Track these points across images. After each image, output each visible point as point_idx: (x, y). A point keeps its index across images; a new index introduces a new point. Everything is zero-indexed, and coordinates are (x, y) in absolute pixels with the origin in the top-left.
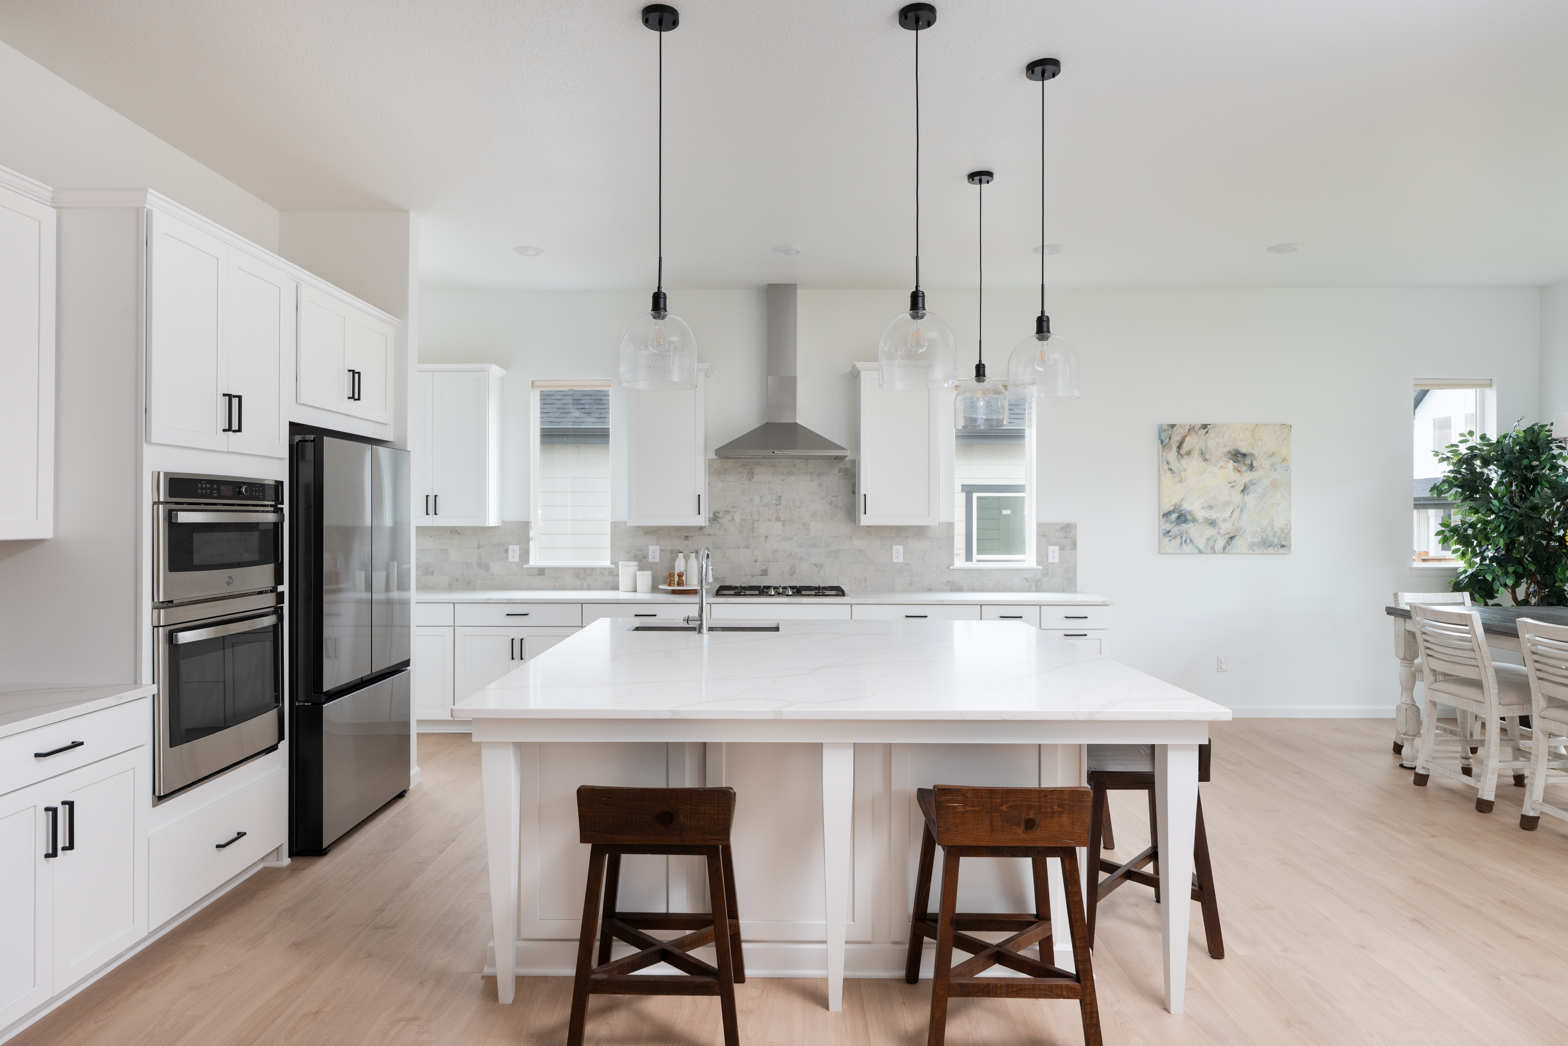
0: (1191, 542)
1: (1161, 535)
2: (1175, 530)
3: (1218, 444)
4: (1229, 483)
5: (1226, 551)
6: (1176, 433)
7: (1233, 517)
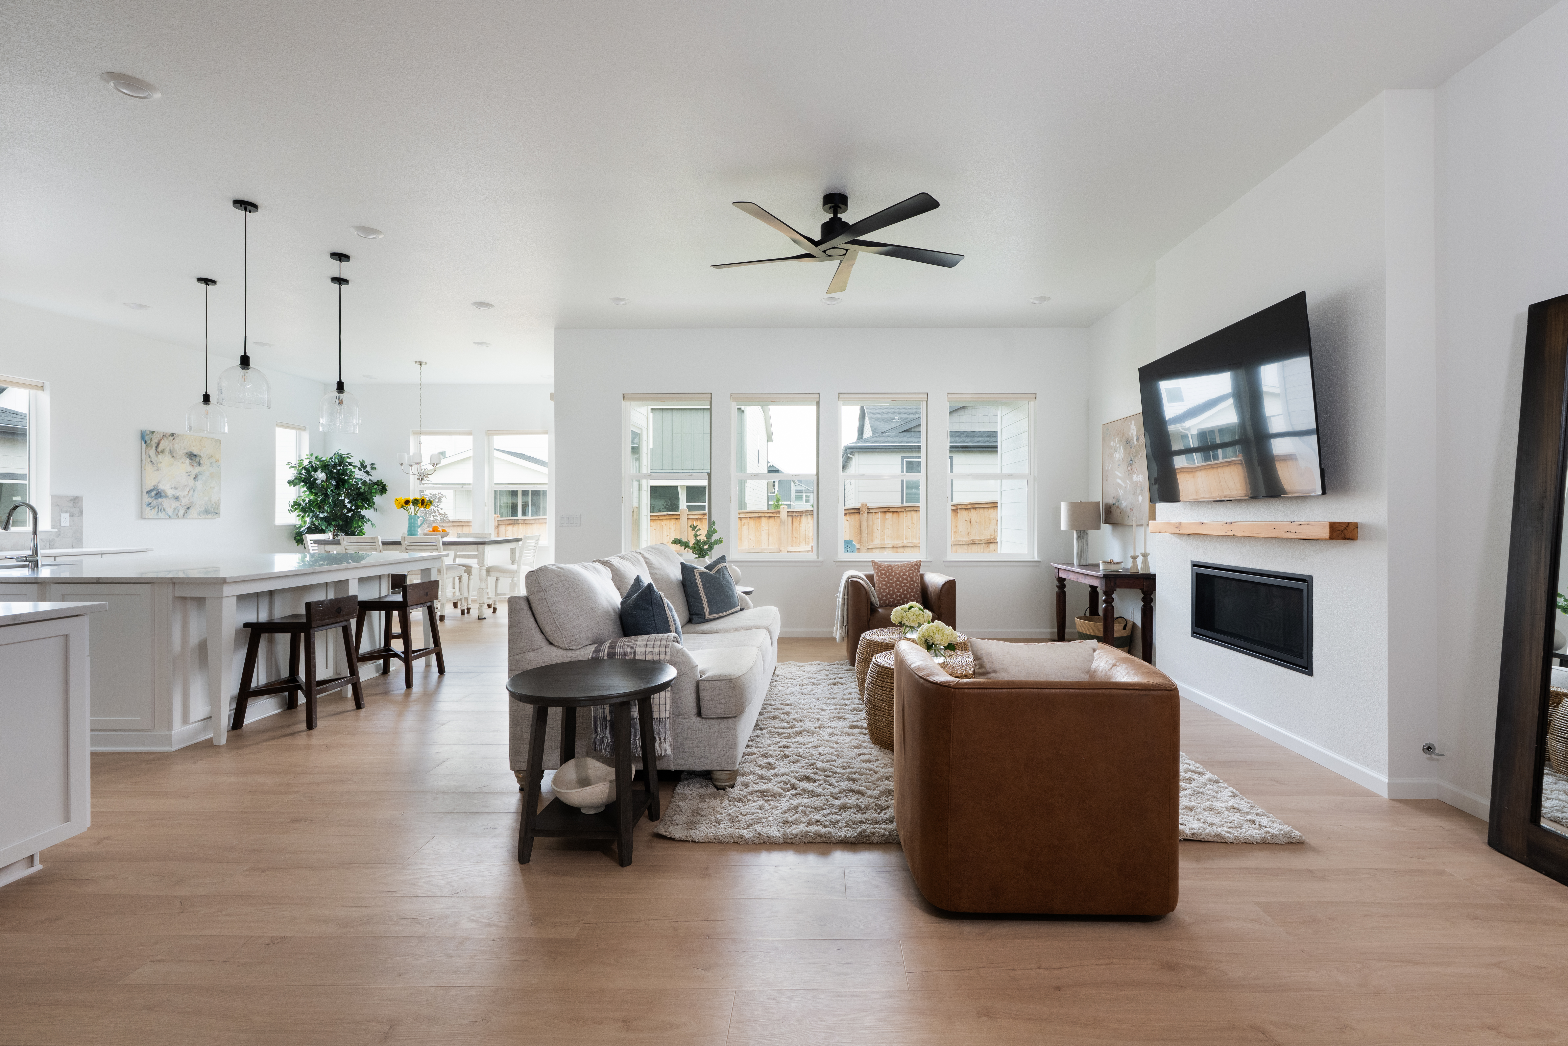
0: (164, 510)
1: (144, 506)
2: (154, 503)
3: (180, 447)
4: (187, 473)
5: (185, 517)
6: (155, 437)
7: (189, 495)
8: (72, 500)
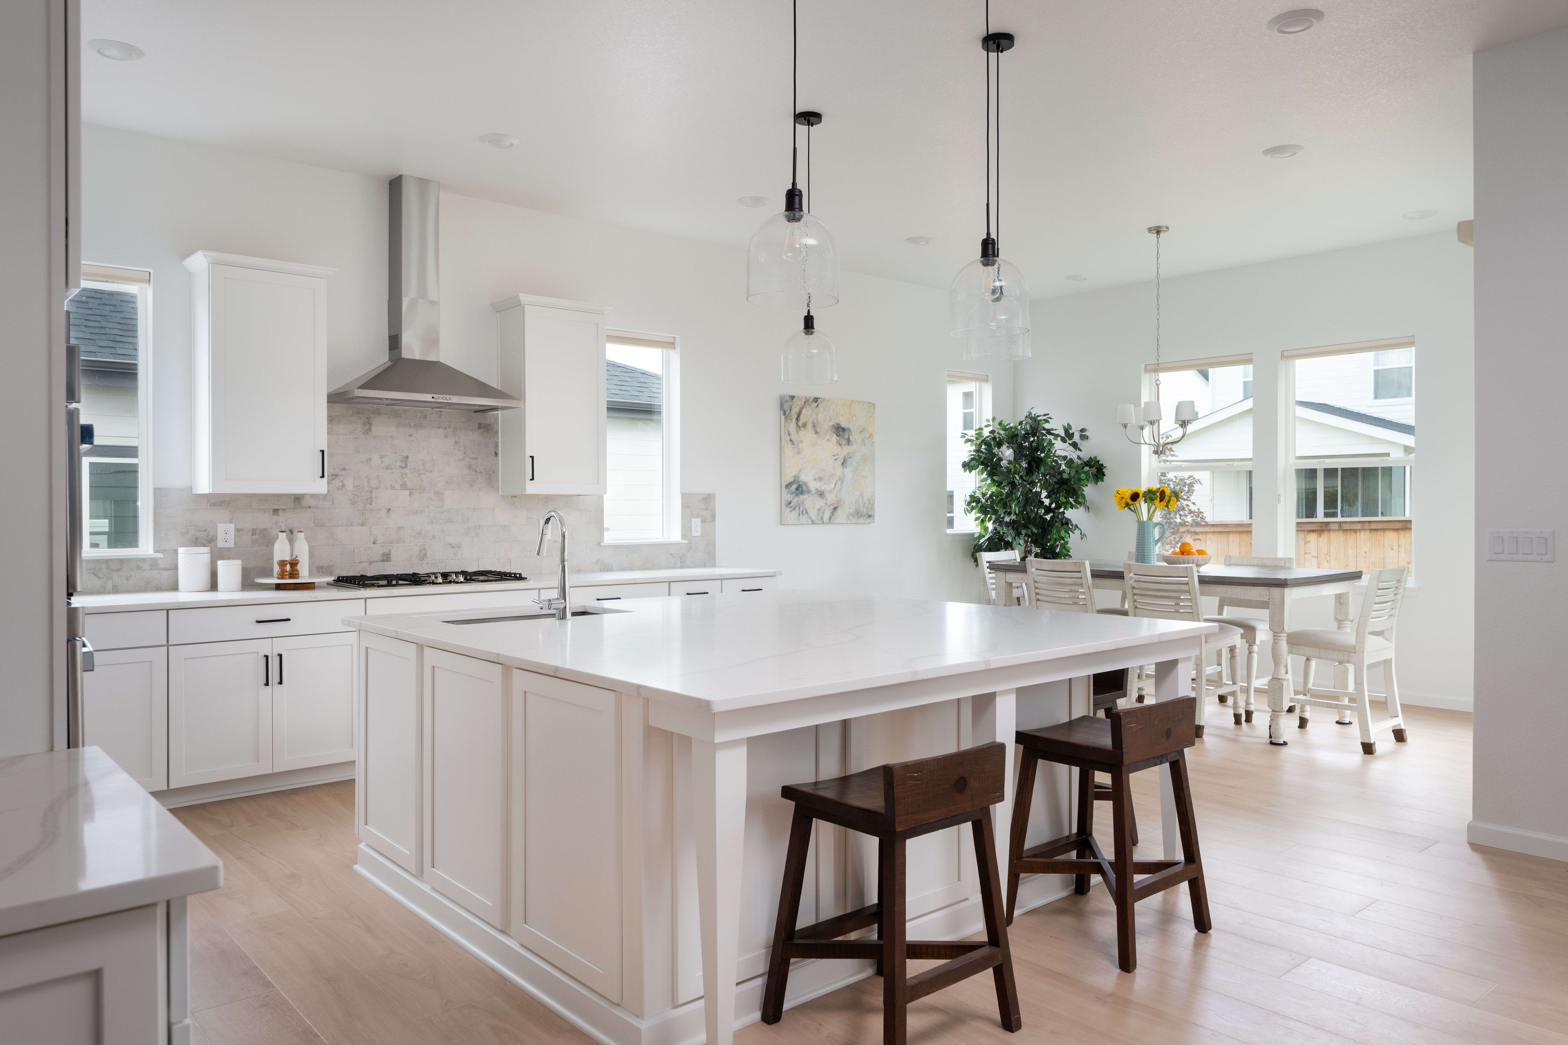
0: (807, 512)
1: (784, 506)
2: (795, 501)
3: (826, 417)
4: (834, 456)
5: (831, 521)
6: (795, 404)
7: (836, 489)
8: (703, 499)
